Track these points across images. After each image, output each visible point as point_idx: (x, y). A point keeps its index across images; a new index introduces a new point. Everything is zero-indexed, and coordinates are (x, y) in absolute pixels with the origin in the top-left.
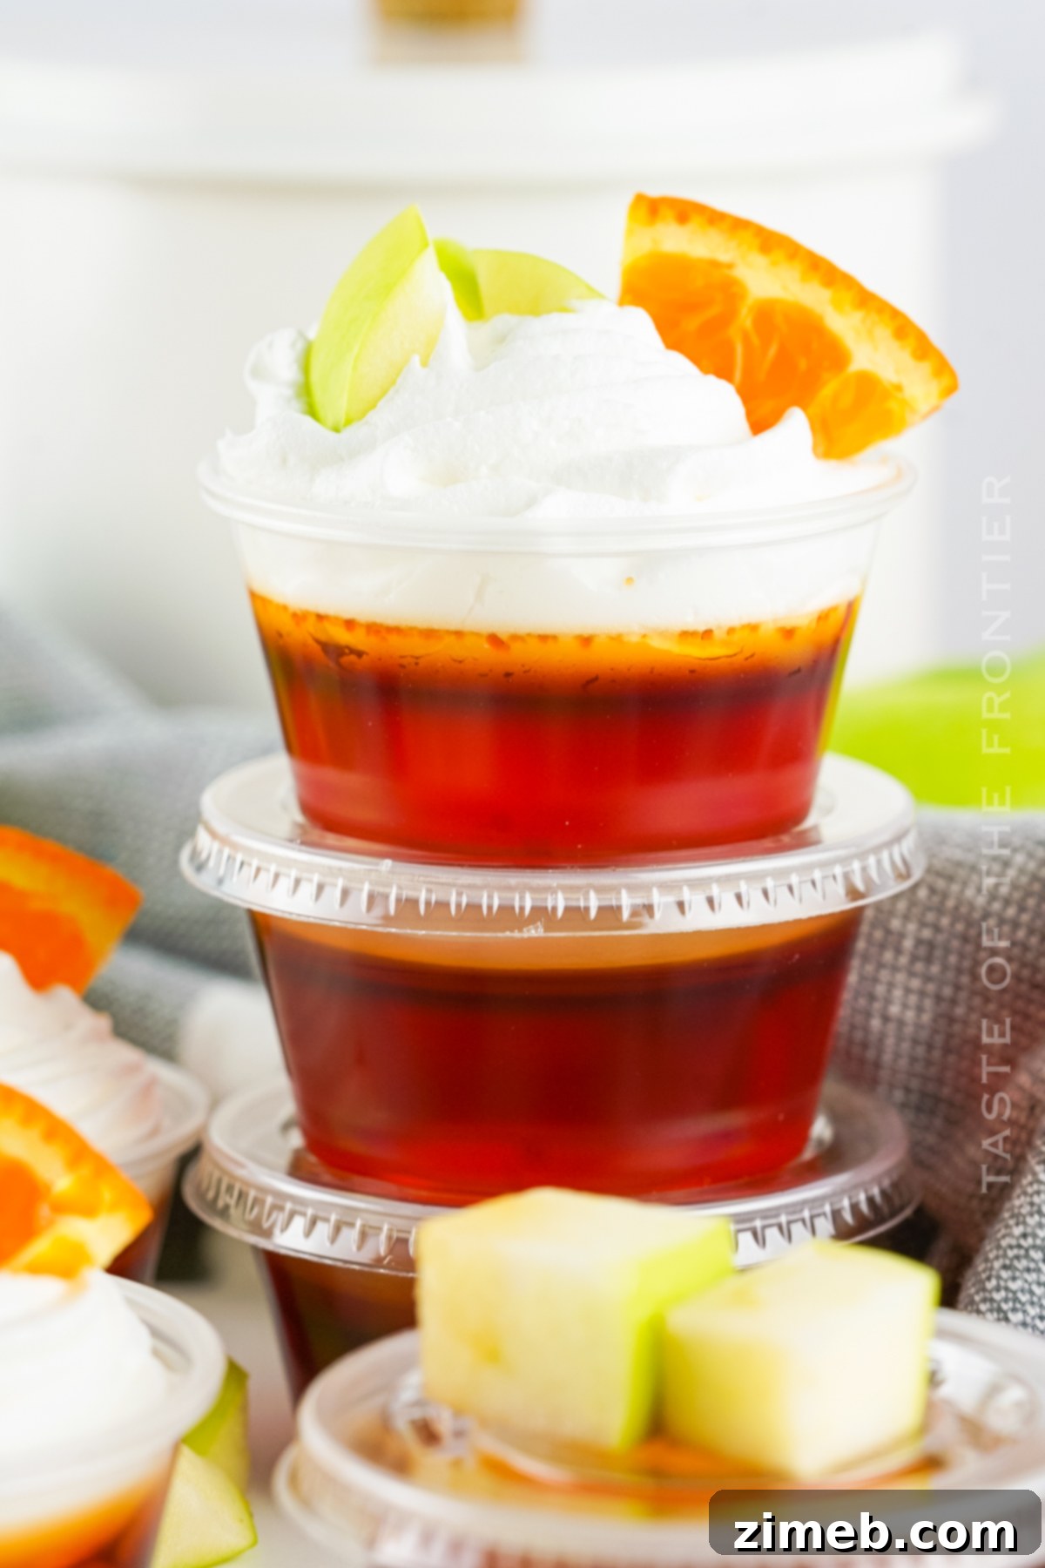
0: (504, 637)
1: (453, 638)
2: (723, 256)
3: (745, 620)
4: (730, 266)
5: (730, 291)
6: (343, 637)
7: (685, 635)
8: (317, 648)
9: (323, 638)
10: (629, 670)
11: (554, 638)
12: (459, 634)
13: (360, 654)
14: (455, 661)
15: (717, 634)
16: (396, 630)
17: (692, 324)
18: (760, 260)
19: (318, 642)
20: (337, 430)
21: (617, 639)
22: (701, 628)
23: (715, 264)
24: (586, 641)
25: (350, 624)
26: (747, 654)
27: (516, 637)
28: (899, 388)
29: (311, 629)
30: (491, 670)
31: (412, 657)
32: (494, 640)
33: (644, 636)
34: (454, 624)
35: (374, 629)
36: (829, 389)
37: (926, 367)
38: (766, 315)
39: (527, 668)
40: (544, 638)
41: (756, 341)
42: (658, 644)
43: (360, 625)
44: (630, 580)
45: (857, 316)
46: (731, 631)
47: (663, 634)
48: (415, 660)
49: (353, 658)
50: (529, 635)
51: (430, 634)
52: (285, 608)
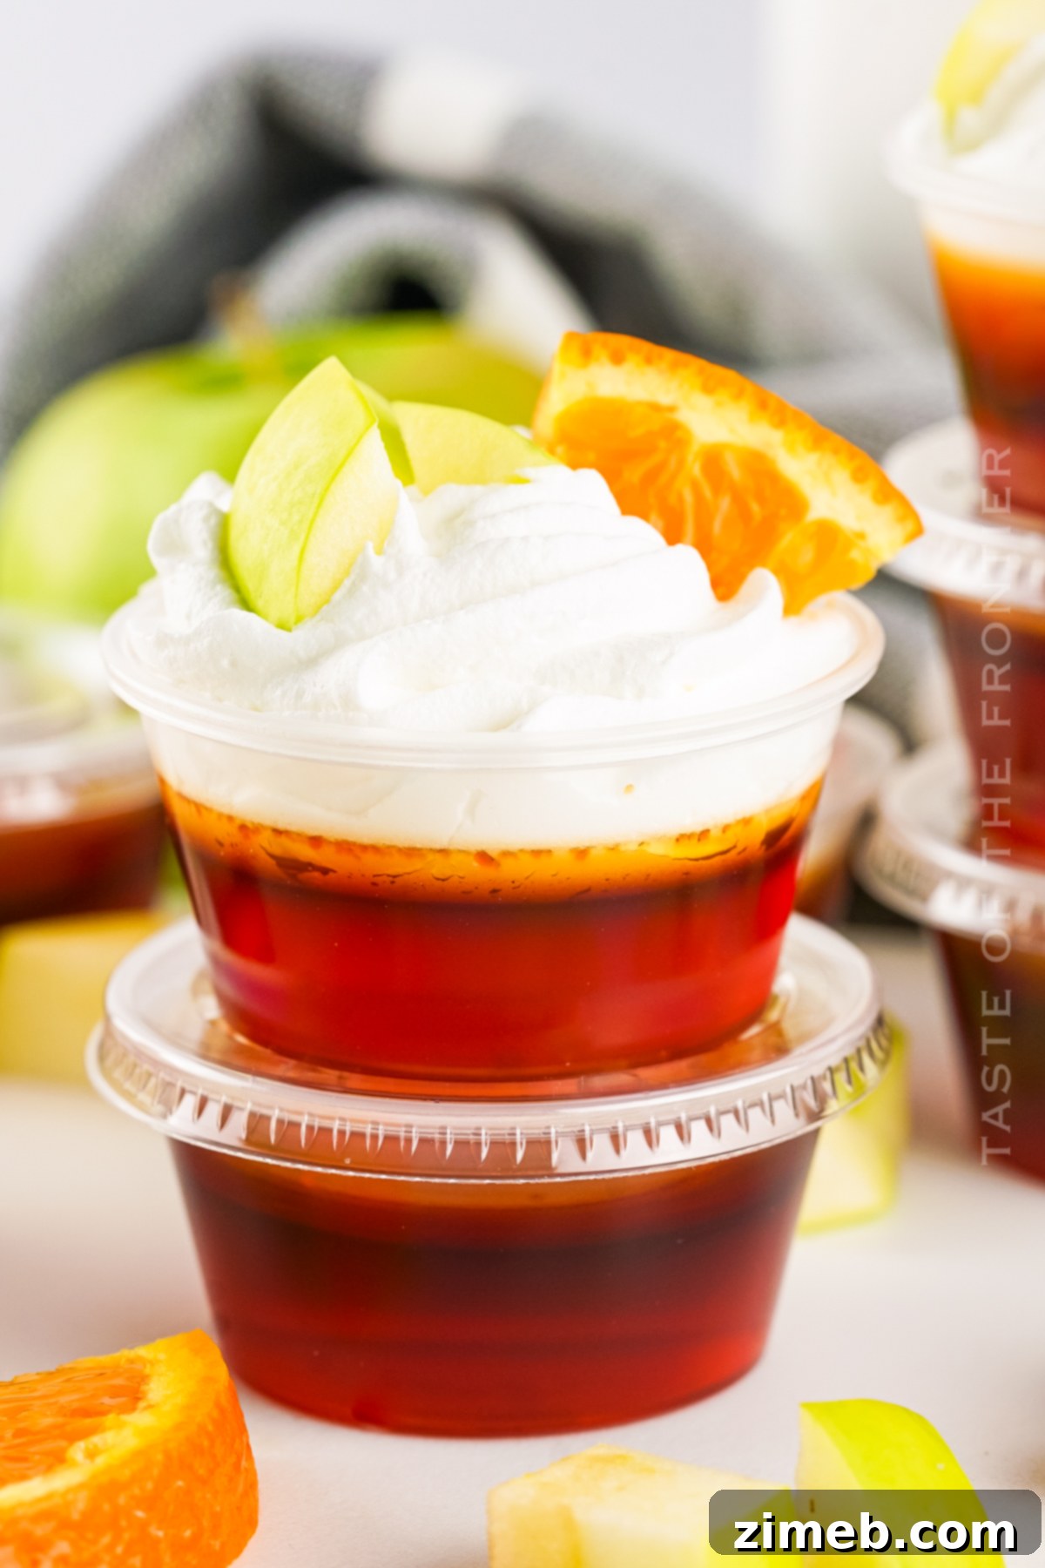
0: (494, 854)
1: (438, 857)
2: (664, 399)
3: (740, 816)
4: (672, 409)
5: (673, 434)
6: (305, 853)
7: (680, 839)
8: (272, 862)
9: (277, 851)
10: (624, 878)
11: (549, 852)
12: (444, 852)
13: (325, 871)
14: (438, 879)
15: (715, 833)
16: (375, 849)
17: (633, 474)
18: (703, 401)
19: (272, 856)
20: (282, 626)
21: (614, 849)
22: (698, 829)
23: (656, 408)
24: (581, 853)
25: (316, 841)
26: (740, 848)
27: (507, 854)
28: (861, 536)
29: (266, 845)
30: (476, 888)
31: (389, 876)
32: (484, 857)
33: (642, 844)
34: (441, 841)
35: (345, 846)
36: (789, 539)
37: (888, 512)
38: (713, 461)
39: (517, 884)
40: (537, 853)
41: (707, 492)
42: (657, 849)
43: (329, 843)
44: (629, 788)
45: (813, 458)
46: (725, 828)
47: (661, 839)
48: (391, 879)
49: (316, 874)
50: (522, 851)
51: (411, 852)
52: (230, 818)
